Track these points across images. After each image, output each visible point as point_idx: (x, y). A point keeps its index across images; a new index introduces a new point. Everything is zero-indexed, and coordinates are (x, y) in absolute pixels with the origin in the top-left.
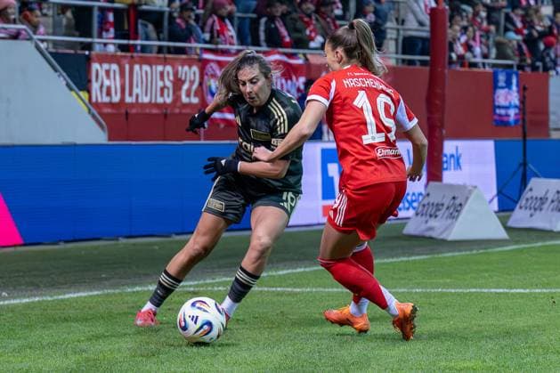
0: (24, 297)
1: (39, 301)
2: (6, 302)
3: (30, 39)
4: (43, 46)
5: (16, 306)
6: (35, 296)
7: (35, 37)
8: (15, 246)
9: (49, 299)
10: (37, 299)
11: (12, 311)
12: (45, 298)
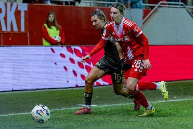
0: (182, 98)
1: (187, 100)
2: (176, 100)
3: (185, 8)
4: (189, 10)
5: (179, 102)
6: (186, 98)
7: (187, 7)
8: (179, 80)
9: (191, 99)
10: (186, 99)
11: (178, 103)
12: (189, 99)
